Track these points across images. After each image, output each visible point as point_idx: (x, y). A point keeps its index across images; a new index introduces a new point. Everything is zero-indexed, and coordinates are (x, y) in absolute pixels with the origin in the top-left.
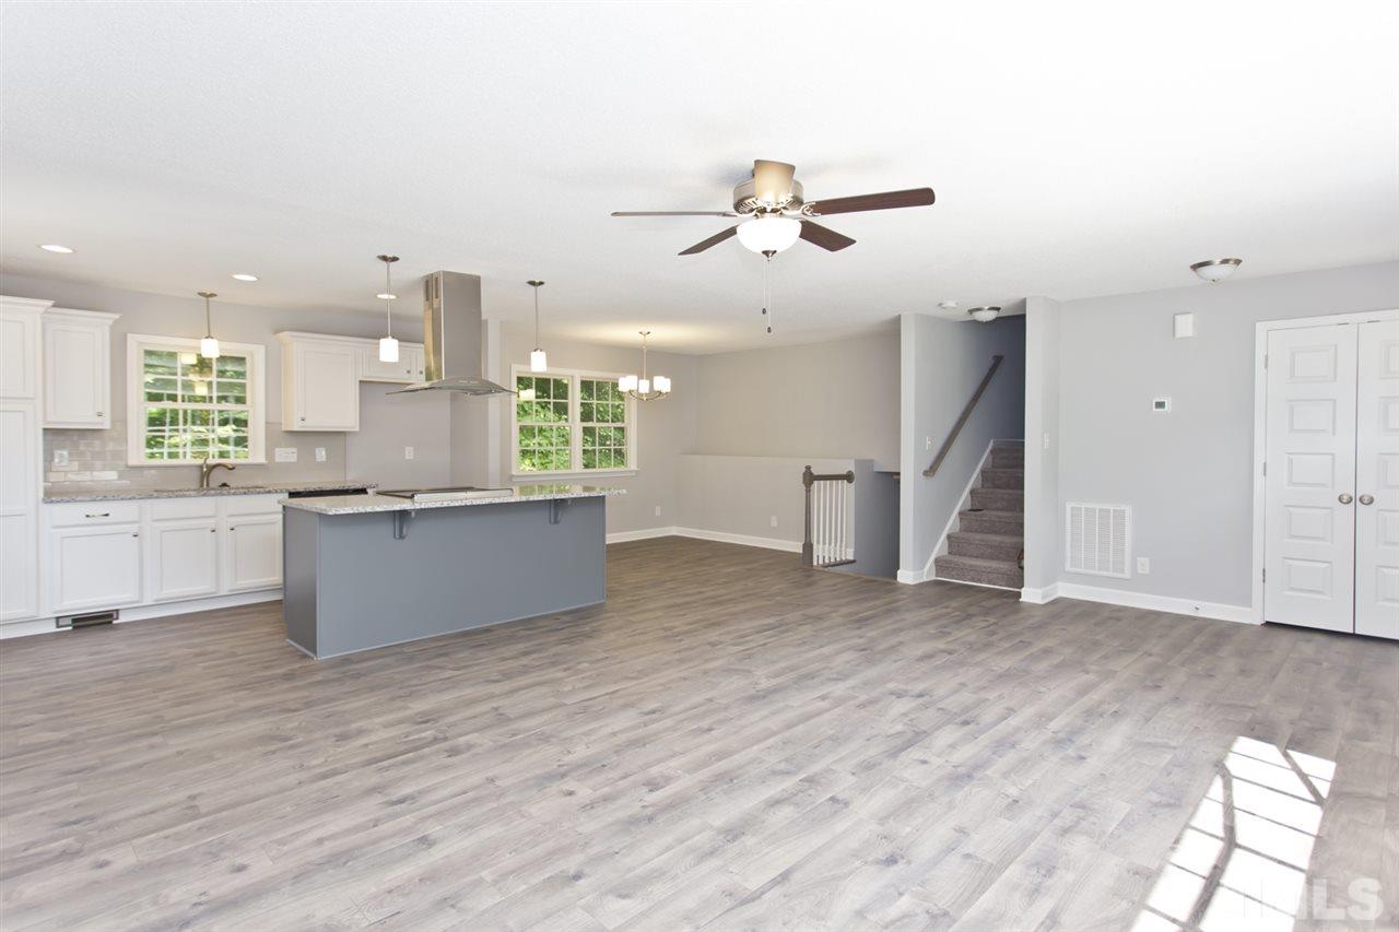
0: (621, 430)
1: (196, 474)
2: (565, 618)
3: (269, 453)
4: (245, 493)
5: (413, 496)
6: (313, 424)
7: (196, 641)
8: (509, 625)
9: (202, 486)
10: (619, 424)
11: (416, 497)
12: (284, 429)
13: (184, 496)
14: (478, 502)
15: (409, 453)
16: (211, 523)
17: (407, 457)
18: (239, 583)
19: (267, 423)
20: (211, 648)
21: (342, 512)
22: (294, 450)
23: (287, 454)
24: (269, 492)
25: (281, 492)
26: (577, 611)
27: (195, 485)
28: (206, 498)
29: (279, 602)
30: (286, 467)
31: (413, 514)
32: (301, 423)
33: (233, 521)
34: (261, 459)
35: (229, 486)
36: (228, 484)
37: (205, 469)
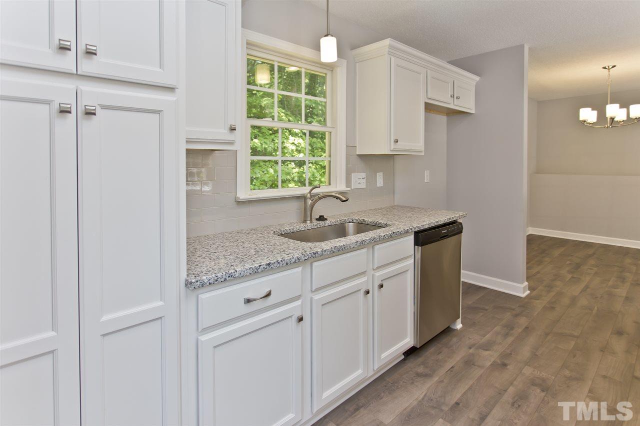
9: (304, 221)
12: (357, 153)
16: (363, 283)
19: (347, 146)
22: (364, 175)
23: (359, 180)
32: (394, 145)
34: (343, 186)
35: (326, 219)
36: (325, 217)
37: (309, 202)
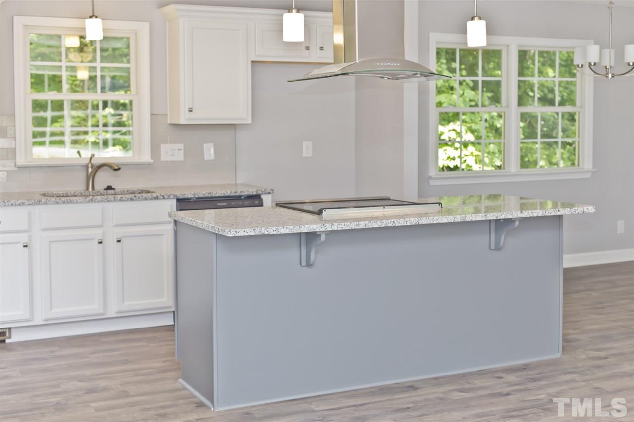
0: (571, 118)
1: (82, 176)
2: (511, 378)
3: (155, 150)
4: (132, 200)
5: (320, 213)
6: (201, 116)
7: (88, 372)
8: (437, 382)
9: (87, 189)
10: (567, 109)
11: (324, 213)
12: (169, 122)
13: (71, 202)
14: (402, 222)
15: (307, 149)
16: (97, 233)
17: (304, 155)
18: (126, 303)
19: (151, 115)
20: (102, 383)
21: (242, 233)
22: (181, 146)
23: (172, 152)
24: (157, 198)
25: (169, 198)
26: (525, 367)
27: (80, 187)
28: (92, 205)
29: (171, 328)
30: (174, 166)
31: (323, 237)
32: (188, 115)
33: (120, 232)
34: (146, 158)
35: (114, 189)
36: (113, 187)
37: (90, 170)
